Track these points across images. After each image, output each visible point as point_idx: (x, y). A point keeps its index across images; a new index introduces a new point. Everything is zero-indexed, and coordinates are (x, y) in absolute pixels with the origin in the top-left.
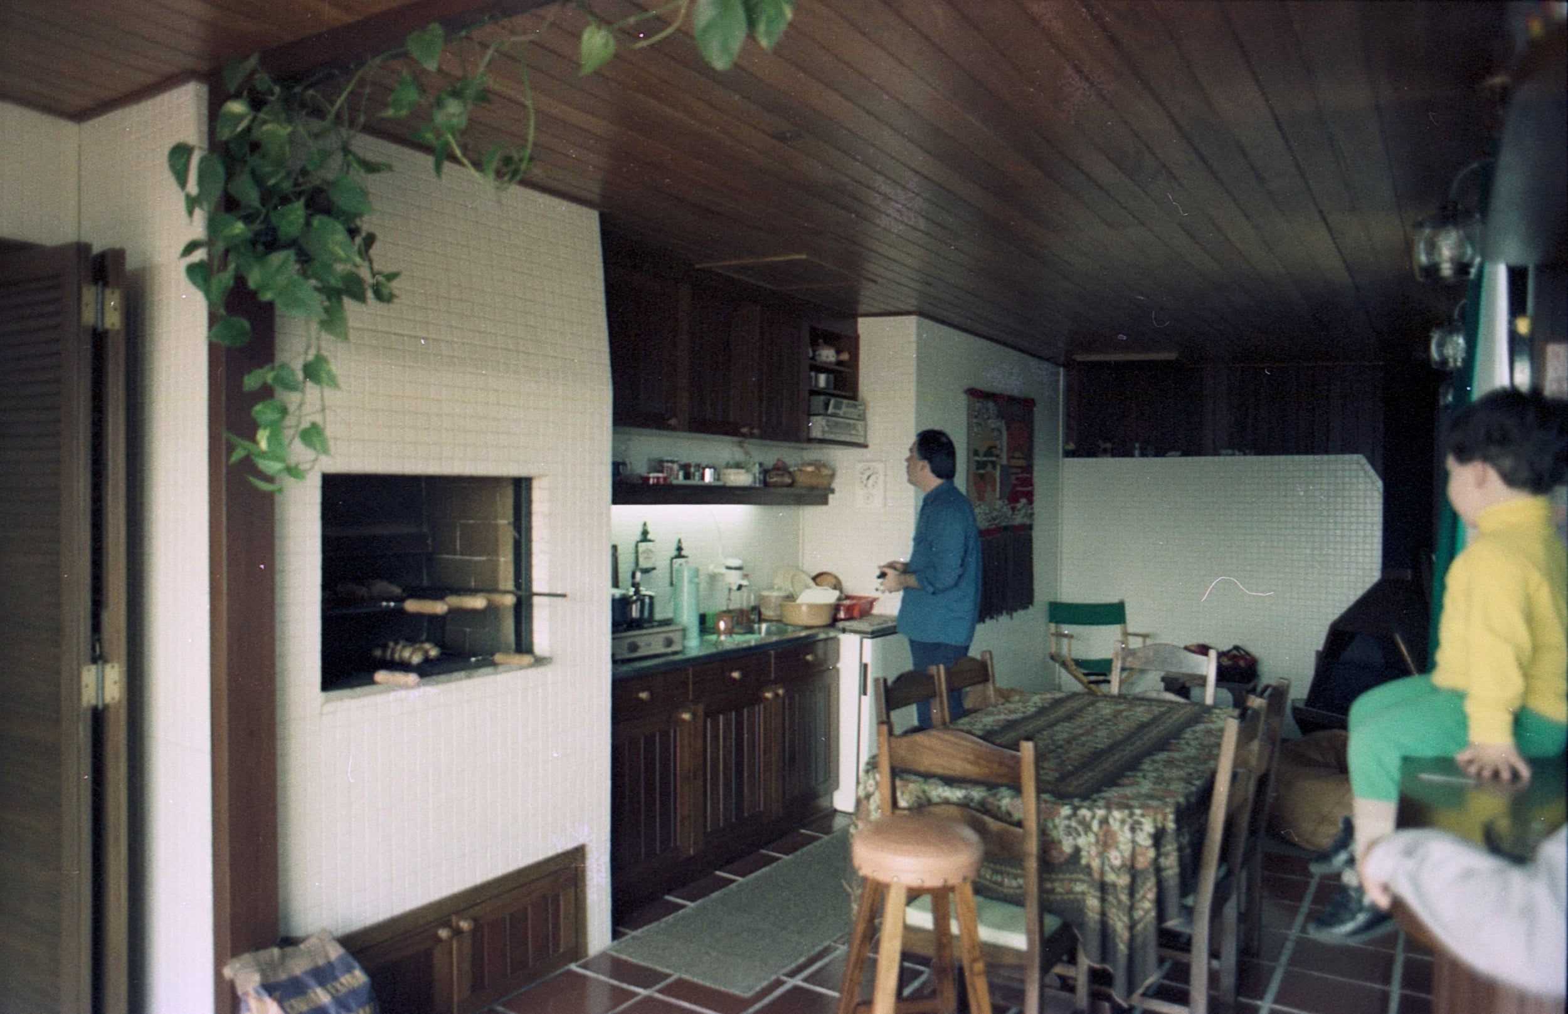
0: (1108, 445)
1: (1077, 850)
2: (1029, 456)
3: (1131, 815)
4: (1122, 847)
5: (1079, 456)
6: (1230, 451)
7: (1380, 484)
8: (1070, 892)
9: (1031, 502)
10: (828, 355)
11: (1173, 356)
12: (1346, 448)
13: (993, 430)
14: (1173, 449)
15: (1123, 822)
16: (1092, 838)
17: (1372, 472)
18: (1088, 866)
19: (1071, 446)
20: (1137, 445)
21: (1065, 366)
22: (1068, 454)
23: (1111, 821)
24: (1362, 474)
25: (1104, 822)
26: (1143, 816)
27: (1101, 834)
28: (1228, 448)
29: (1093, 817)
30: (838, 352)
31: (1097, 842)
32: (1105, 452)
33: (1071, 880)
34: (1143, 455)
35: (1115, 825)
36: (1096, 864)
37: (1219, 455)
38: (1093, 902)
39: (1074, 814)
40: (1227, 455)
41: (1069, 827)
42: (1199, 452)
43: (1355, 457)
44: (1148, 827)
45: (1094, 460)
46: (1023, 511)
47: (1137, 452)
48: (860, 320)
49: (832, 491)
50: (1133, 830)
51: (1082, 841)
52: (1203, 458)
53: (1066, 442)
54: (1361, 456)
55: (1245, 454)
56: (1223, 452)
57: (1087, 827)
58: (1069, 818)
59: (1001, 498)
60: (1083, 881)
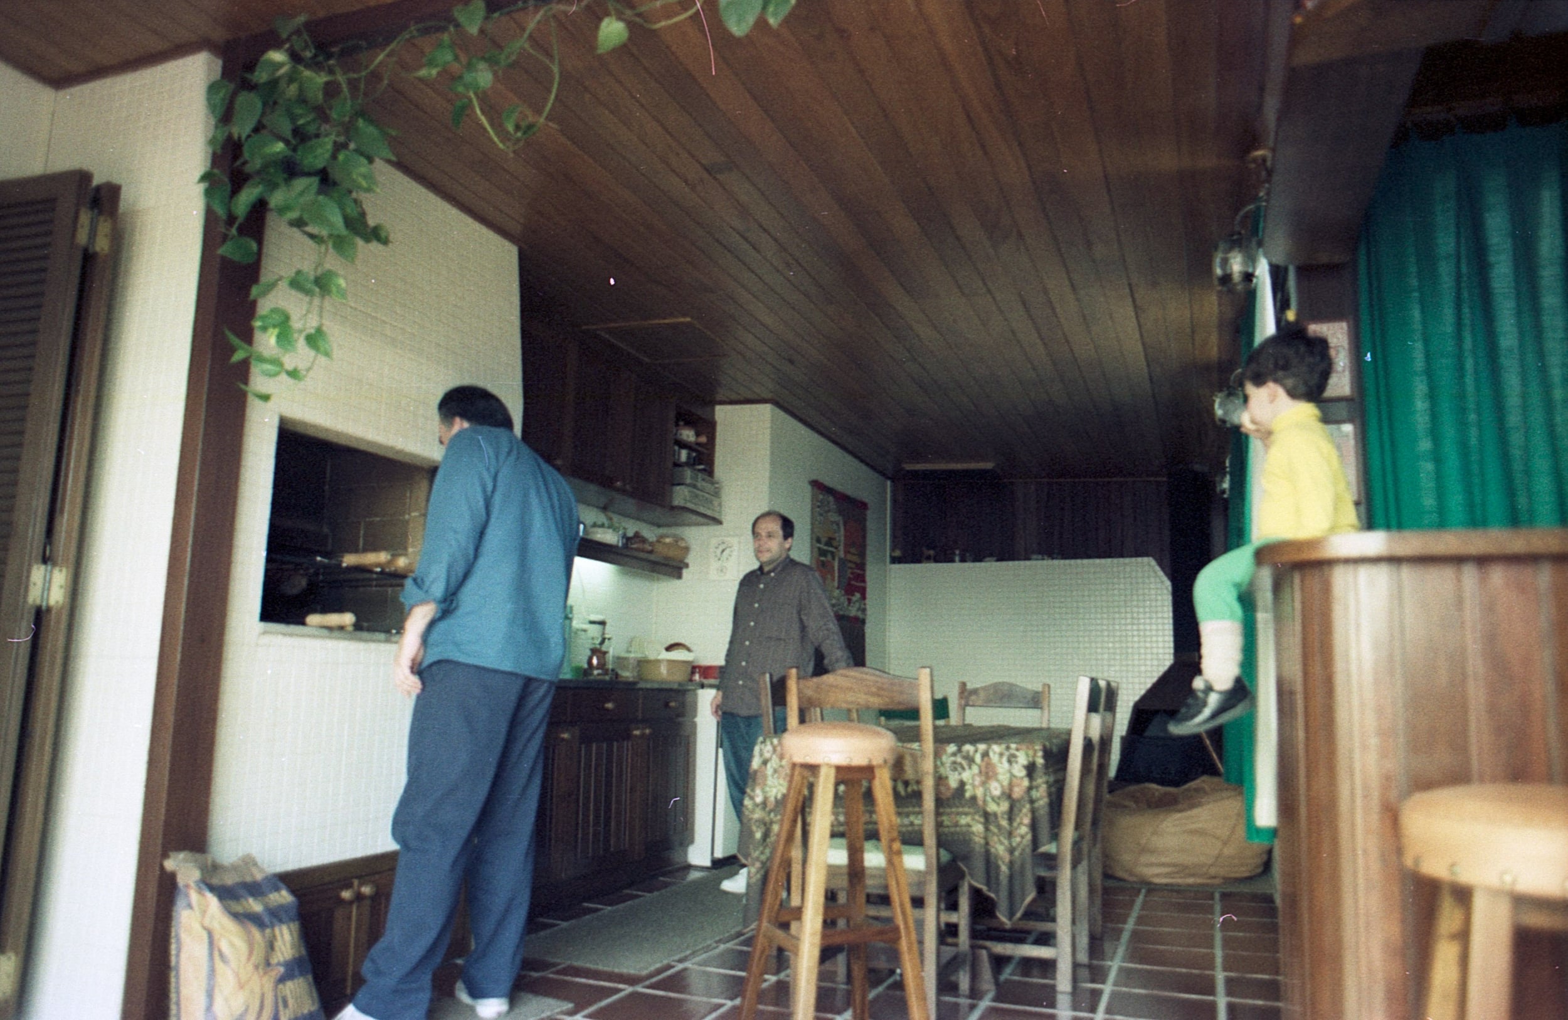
0: (932, 552)
1: (962, 784)
2: (862, 554)
3: (1008, 748)
4: (1001, 777)
5: (906, 562)
6: (1040, 557)
7: (1168, 583)
8: (956, 825)
9: (864, 597)
10: (688, 435)
11: (989, 465)
12: (1138, 553)
13: (833, 522)
14: (991, 555)
15: (1001, 755)
16: (975, 769)
17: (1161, 573)
18: (974, 798)
19: (898, 553)
20: (957, 552)
21: (893, 479)
22: (895, 560)
23: (991, 754)
24: (1152, 574)
25: (985, 754)
26: (1017, 750)
27: (984, 764)
28: (1039, 553)
29: (976, 751)
30: (698, 435)
31: (980, 772)
32: (928, 559)
33: (958, 814)
34: (963, 560)
35: (994, 758)
36: (979, 792)
37: (1029, 559)
38: (978, 828)
39: (959, 750)
40: (1037, 559)
41: (954, 763)
42: (1012, 557)
43: (1146, 559)
44: (1022, 759)
45: (917, 566)
46: (857, 605)
47: (957, 558)
48: (718, 408)
49: (687, 566)
50: (1010, 762)
51: (966, 776)
52: (1016, 563)
53: (893, 549)
54: (1151, 559)
55: (1053, 559)
56: (1035, 556)
57: (971, 760)
58: (954, 754)
59: (838, 588)
60: (966, 814)
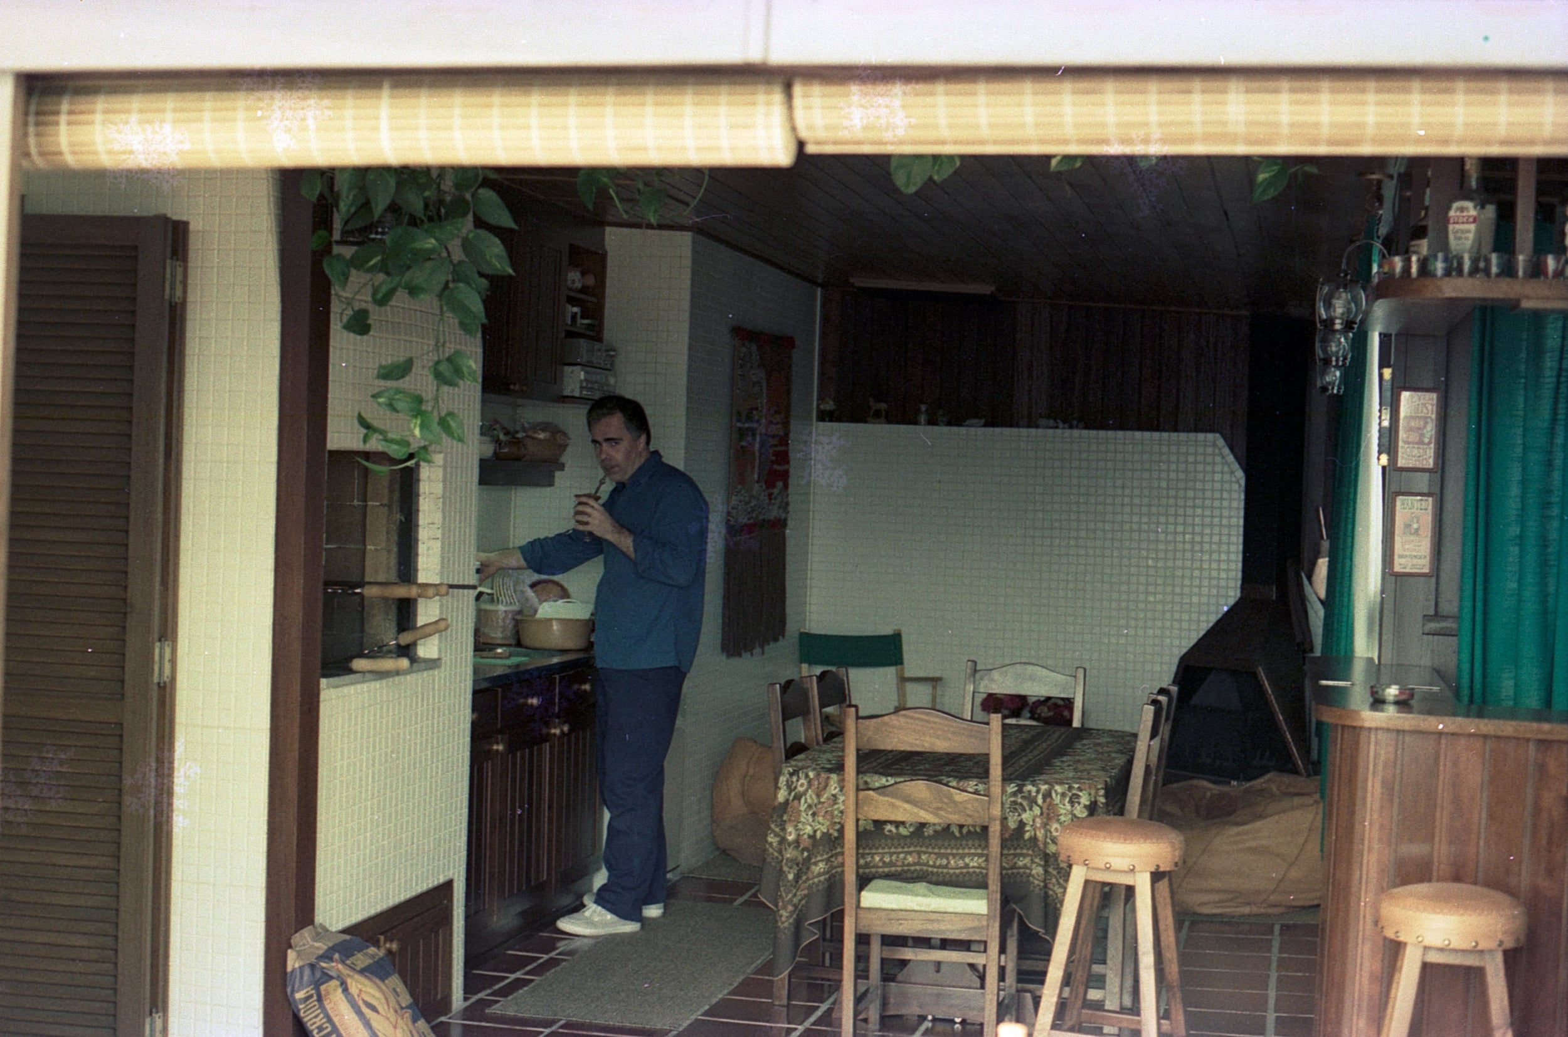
0: (883, 406)
1: (1022, 824)
2: (786, 424)
3: (1070, 788)
4: (1062, 818)
5: (840, 420)
6: (1052, 423)
7: (1240, 474)
8: (1014, 867)
9: (786, 486)
10: (574, 278)
11: (986, 289)
14: (976, 416)
15: (1063, 795)
16: (1037, 810)
17: (1231, 458)
18: (1034, 839)
19: (830, 405)
20: (923, 408)
21: (822, 286)
22: (824, 416)
23: (1054, 795)
24: (1218, 459)
25: (1047, 795)
26: (1080, 789)
27: (1045, 806)
28: (1049, 417)
29: (1038, 792)
30: (583, 274)
31: (1042, 814)
32: (877, 416)
33: (1015, 855)
34: (932, 422)
35: (1057, 799)
36: (1040, 834)
37: (1037, 427)
38: (1038, 871)
39: (1020, 791)
40: (1048, 427)
41: (1015, 803)
42: (1009, 422)
43: (1210, 436)
44: (1085, 800)
45: (861, 426)
46: (779, 500)
47: (923, 418)
48: (608, 230)
50: (1071, 802)
51: (1026, 816)
52: (1015, 431)
53: (821, 399)
54: (1218, 435)
55: (1071, 427)
56: (1043, 422)
57: (1033, 802)
58: (1014, 794)
59: (758, 482)
60: (1024, 856)
